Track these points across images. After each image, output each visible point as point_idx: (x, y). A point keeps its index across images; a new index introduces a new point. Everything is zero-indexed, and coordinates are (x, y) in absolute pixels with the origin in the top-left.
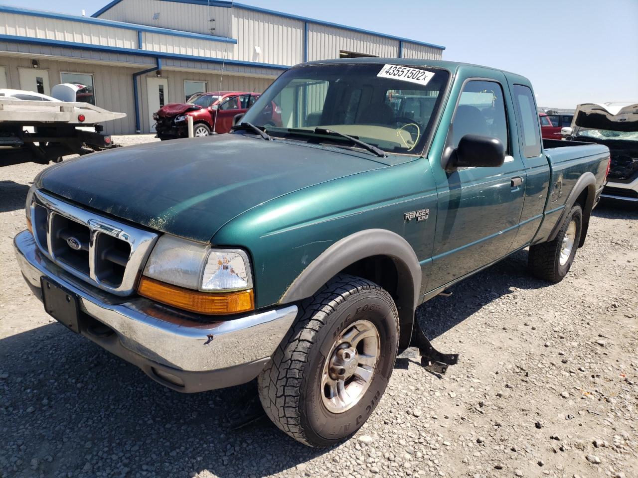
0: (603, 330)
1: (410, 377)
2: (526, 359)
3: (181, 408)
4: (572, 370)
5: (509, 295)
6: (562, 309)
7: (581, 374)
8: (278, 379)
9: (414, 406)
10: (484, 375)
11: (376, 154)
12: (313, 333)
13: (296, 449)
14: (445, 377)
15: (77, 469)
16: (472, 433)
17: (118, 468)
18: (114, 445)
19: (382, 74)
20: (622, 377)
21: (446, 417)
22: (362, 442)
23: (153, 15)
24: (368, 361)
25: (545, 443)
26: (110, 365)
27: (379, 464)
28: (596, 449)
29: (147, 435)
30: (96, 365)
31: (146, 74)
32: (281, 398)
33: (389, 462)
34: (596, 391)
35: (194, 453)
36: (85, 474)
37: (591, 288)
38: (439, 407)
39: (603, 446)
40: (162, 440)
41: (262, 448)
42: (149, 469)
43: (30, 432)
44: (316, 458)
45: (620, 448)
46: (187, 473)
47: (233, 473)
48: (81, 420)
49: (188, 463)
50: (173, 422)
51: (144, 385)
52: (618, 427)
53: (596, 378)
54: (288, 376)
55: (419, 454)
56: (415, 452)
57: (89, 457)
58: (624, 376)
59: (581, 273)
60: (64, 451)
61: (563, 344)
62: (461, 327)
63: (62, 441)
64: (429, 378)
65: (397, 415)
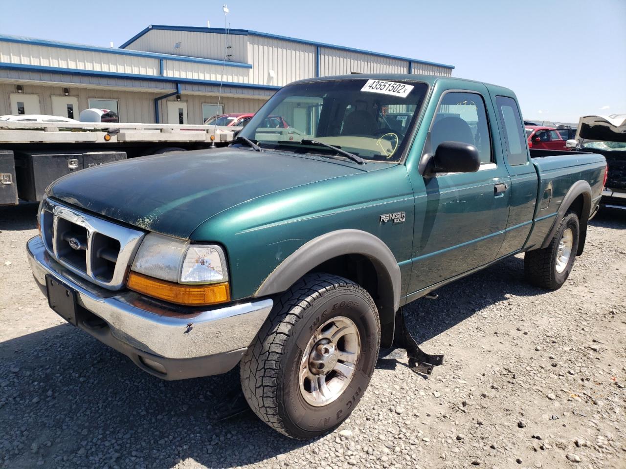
0: (597, 336)
1: (396, 377)
2: (515, 362)
3: (173, 401)
4: (561, 373)
5: (504, 301)
6: (557, 315)
7: (570, 377)
8: (257, 371)
9: (397, 404)
10: (470, 377)
11: (356, 161)
12: (289, 326)
13: (278, 441)
14: (431, 377)
15: (73, 453)
16: (452, 430)
17: (109, 453)
18: (108, 432)
19: (365, 89)
20: (612, 381)
21: (428, 415)
22: (343, 436)
23: (175, 45)
24: (349, 357)
25: (526, 441)
26: (111, 362)
27: (357, 456)
28: (577, 448)
29: (139, 424)
30: (98, 362)
31: (167, 98)
32: (260, 389)
33: (367, 455)
34: (584, 394)
35: (181, 442)
36: (79, 458)
37: (590, 295)
38: (423, 406)
39: (586, 446)
40: (152, 429)
41: (245, 439)
42: (138, 455)
43: (33, 419)
44: (296, 450)
45: (602, 448)
46: (173, 460)
47: (216, 461)
48: (80, 410)
49: (174, 451)
50: (164, 413)
51: (142, 380)
52: (602, 428)
53: (586, 382)
54: (266, 367)
55: (398, 449)
56: (393, 447)
57: (84, 443)
58: (614, 380)
59: (581, 281)
60: (62, 437)
61: (555, 349)
62: (452, 332)
63: (62, 428)
64: (415, 378)
65: (379, 412)
